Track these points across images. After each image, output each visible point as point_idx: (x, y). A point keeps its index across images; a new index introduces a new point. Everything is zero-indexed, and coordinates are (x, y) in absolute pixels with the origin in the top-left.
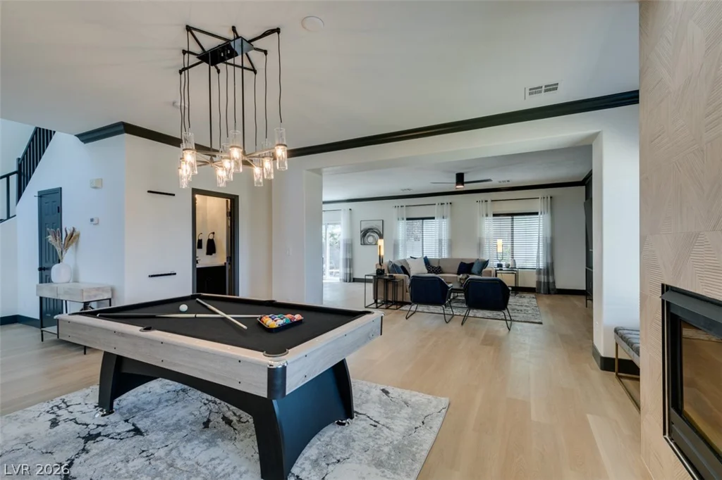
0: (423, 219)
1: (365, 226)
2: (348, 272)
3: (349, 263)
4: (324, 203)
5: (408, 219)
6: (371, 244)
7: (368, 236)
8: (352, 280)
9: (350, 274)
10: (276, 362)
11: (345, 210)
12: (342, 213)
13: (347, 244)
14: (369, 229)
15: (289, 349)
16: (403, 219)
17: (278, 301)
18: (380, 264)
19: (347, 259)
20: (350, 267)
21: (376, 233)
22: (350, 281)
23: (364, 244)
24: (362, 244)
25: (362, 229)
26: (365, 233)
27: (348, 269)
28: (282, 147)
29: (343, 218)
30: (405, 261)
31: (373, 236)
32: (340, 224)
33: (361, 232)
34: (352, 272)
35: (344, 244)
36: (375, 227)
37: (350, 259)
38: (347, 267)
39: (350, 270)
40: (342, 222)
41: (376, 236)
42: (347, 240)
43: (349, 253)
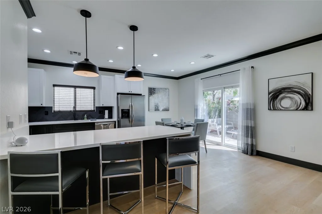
1: (275, 85)
2: (250, 142)
3: (251, 131)
6: (286, 109)
7: (282, 98)
8: (255, 153)
9: (252, 145)
11: (245, 70)
12: (241, 74)
13: (247, 109)
14: (284, 89)
19: (247, 127)
20: (252, 137)
22: (252, 154)
23: (274, 109)
24: (269, 109)
25: (271, 89)
26: (276, 95)
27: (250, 140)
29: (243, 78)
31: (290, 97)
33: (269, 94)
34: (254, 144)
35: (243, 109)
36: (295, 84)
37: (251, 127)
38: (247, 137)
39: (252, 141)
40: (241, 84)
41: (297, 97)
42: (247, 104)
43: (251, 119)
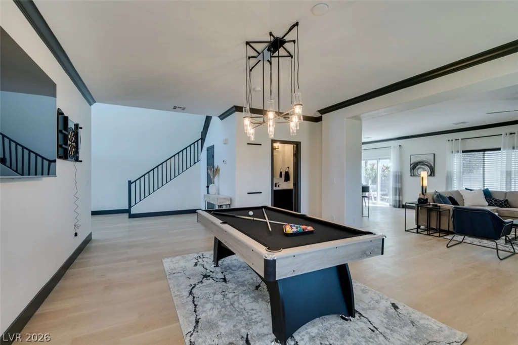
0: (484, 150)
1: (414, 160)
2: (398, 199)
3: (399, 191)
4: (364, 143)
5: (463, 152)
7: (418, 168)
8: (401, 206)
9: (399, 201)
10: (271, 256)
11: (394, 147)
12: (392, 149)
13: (396, 175)
14: (419, 162)
15: (283, 249)
16: (458, 152)
17: (308, 216)
18: (423, 193)
19: (396, 188)
20: (399, 195)
21: (426, 165)
22: (399, 207)
23: (414, 176)
24: (411, 176)
25: (412, 163)
26: (415, 166)
27: (398, 197)
28: (299, 106)
29: (393, 153)
30: (458, 192)
31: (423, 168)
32: (389, 158)
33: (411, 165)
34: (401, 199)
35: (393, 176)
36: (426, 160)
37: (399, 188)
38: (396, 195)
39: (399, 198)
40: (392, 157)
41: (427, 168)
42: (396, 172)
43: (398, 183)
